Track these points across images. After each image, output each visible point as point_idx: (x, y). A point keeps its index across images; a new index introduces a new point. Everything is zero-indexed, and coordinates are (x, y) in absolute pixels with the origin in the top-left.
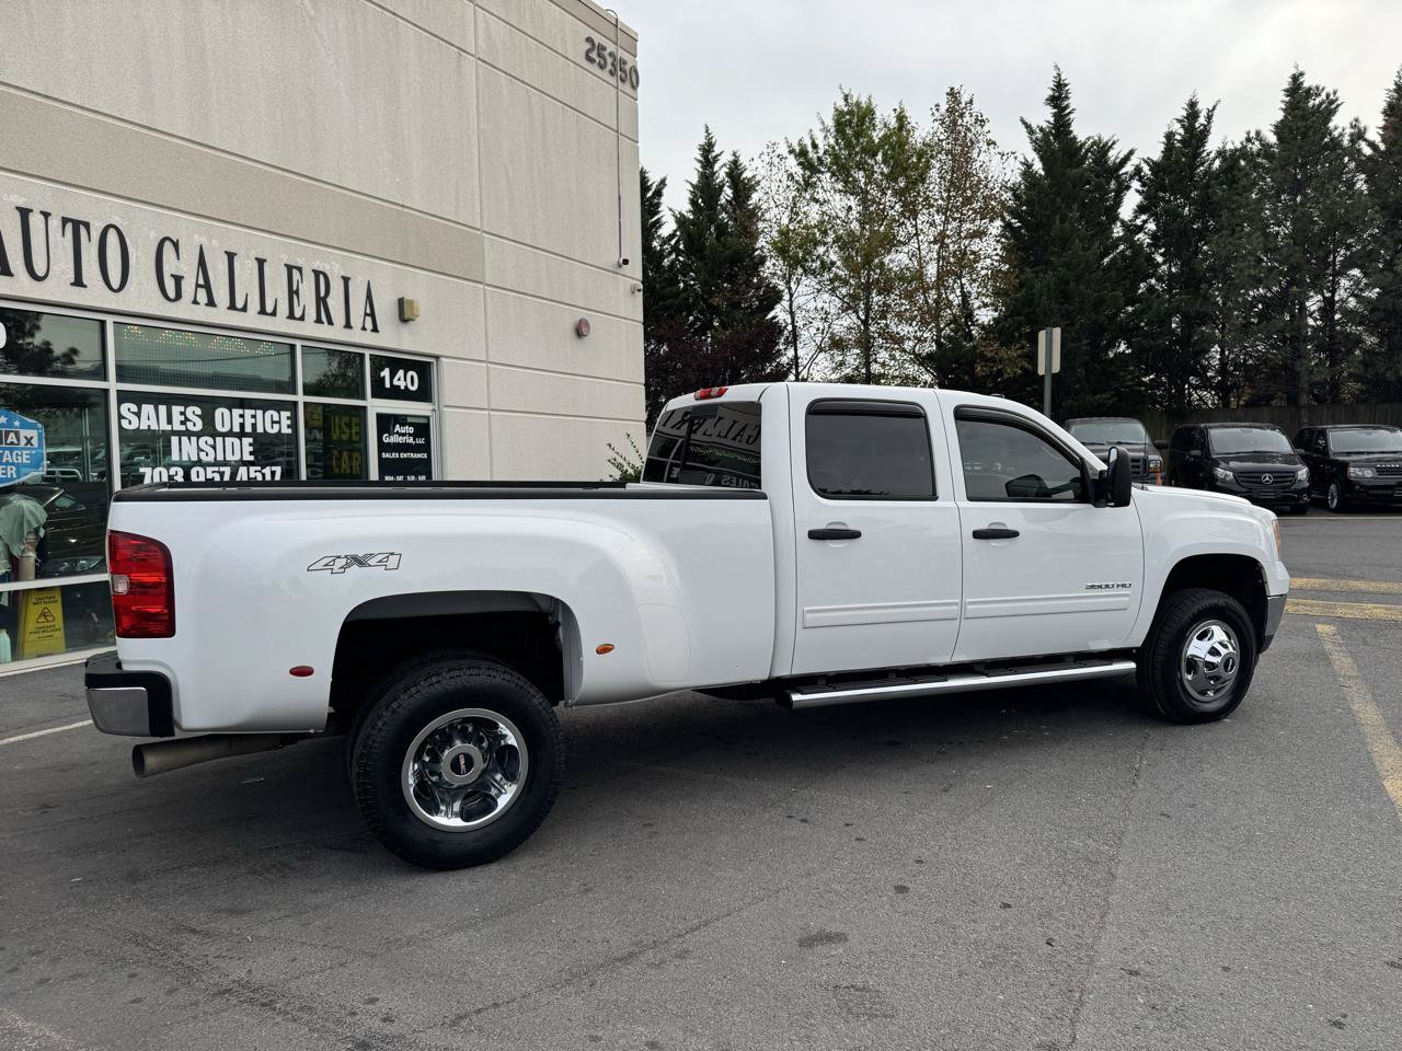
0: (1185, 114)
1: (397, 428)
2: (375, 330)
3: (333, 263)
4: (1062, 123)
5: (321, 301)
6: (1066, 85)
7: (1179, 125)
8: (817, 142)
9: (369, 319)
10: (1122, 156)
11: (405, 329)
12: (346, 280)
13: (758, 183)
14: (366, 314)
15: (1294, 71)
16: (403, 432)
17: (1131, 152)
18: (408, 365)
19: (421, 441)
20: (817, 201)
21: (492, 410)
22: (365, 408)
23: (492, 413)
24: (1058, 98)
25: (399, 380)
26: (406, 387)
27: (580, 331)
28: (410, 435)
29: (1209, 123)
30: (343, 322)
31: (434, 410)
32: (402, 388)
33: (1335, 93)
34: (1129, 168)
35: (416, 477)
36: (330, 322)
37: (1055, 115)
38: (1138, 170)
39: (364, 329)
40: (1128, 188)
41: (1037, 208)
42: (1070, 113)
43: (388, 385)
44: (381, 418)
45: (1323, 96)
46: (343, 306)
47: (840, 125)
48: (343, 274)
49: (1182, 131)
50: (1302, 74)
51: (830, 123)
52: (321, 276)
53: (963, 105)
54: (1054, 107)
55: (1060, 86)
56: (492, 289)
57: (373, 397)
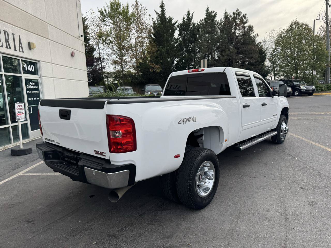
0: (187, 13)
1: (30, 83)
2: (23, 52)
3: (9, 28)
4: (163, 12)
5: (7, 41)
6: (164, 3)
7: (186, 16)
8: (106, 10)
9: (21, 48)
10: (175, 22)
11: (31, 52)
12: (13, 34)
13: (87, 19)
14: (20, 47)
15: (207, 7)
16: (32, 84)
17: (177, 21)
18: (31, 63)
19: (37, 87)
20: (106, 25)
21: (54, 78)
22: (21, 77)
23: (54, 79)
24: (162, 6)
25: (29, 68)
26: (31, 70)
27: (72, 55)
28: (34, 85)
29: (192, 16)
30: (14, 49)
31: (39, 78)
32: (30, 71)
33: (217, 13)
34: (176, 25)
35: (37, 98)
36: (10, 48)
37: (162, 10)
38: (178, 26)
39: (20, 51)
40: (176, 29)
41: (160, 32)
42: (165, 10)
43: (26, 70)
44: (26, 80)
45: (215, 13)
46: (13, 43)
47: (112, 6)
48: (12, 32)
49: (187, 18)
50: (209, 8)
51: (109, 5)
52: (6, 32)
53: (139, 5)
54: (161, 8)
55: (162, 3)
56: (51, 41)
57: (23, 73)
